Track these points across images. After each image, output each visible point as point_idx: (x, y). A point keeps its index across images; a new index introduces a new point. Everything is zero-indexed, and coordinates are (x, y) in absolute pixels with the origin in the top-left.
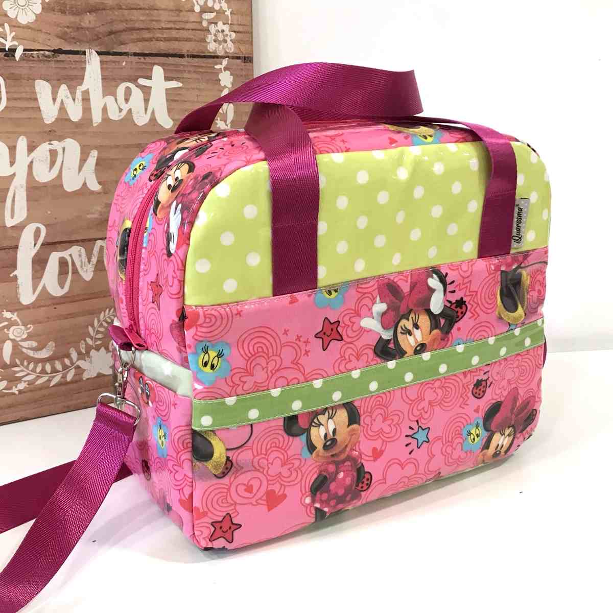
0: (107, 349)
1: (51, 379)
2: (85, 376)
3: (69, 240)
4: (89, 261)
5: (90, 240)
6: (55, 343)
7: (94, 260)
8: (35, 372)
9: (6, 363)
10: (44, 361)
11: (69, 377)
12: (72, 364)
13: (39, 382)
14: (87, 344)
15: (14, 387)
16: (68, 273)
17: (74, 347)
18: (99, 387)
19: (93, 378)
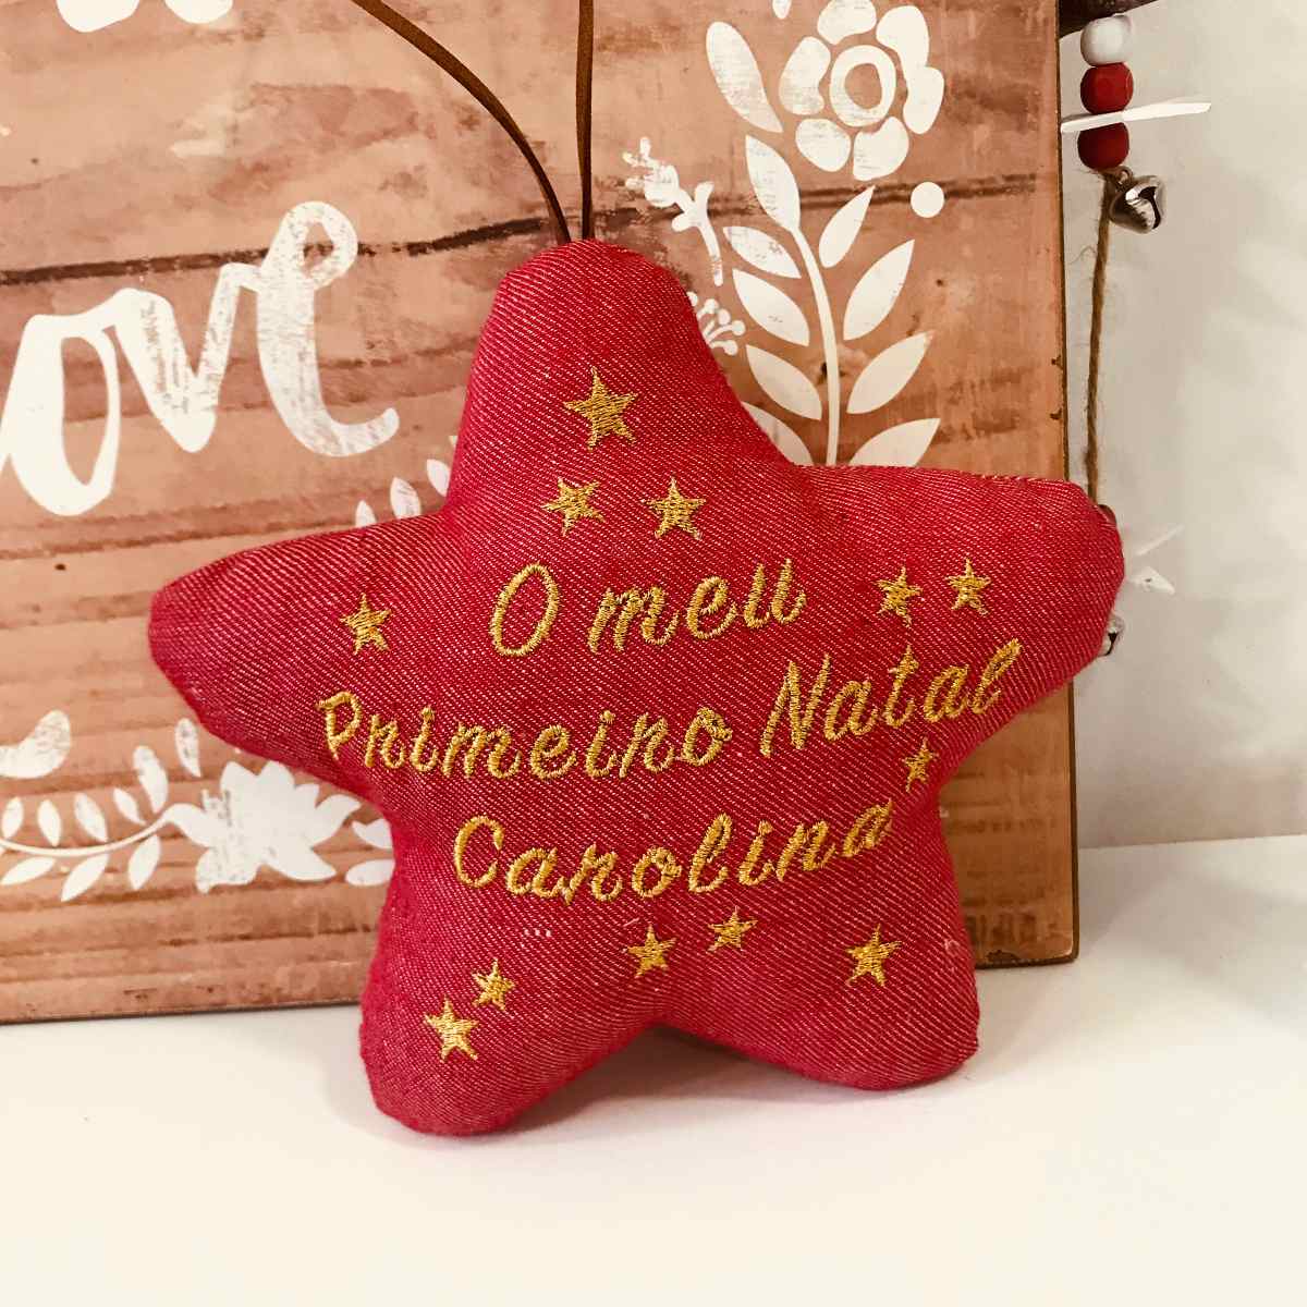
1: (64, 869)
2: (207, 875)
3: (97, 260)
4: (194, 366)
5: (193, 263)
6: (71, 717)
7: (216, 356)
10: (30, 790)
11: (141, 869)
12: (149, 816)
16: (101, 414)
17: (152, 747)
18: (270, 930)
19: (242, 888)
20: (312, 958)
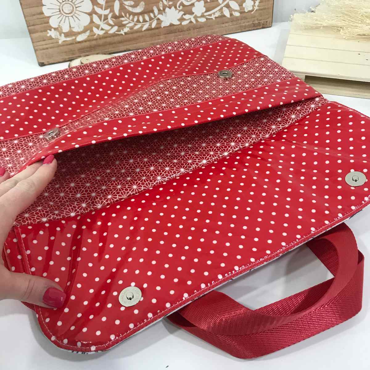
0: (176, 7)
1: (143, 26)
2: (163, 25)
6: (145, 2)
8: (133, 21)
9: (117, 15)
10: (138, 14)
11: (154, 25)
12: (155, 16)
13: (136, 27)
14: (163, 4)
15: (122, 31)
17: (156, 6)
18: (171, 32)
19: (167, 26)
20: (176, 36)
